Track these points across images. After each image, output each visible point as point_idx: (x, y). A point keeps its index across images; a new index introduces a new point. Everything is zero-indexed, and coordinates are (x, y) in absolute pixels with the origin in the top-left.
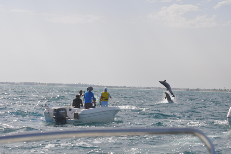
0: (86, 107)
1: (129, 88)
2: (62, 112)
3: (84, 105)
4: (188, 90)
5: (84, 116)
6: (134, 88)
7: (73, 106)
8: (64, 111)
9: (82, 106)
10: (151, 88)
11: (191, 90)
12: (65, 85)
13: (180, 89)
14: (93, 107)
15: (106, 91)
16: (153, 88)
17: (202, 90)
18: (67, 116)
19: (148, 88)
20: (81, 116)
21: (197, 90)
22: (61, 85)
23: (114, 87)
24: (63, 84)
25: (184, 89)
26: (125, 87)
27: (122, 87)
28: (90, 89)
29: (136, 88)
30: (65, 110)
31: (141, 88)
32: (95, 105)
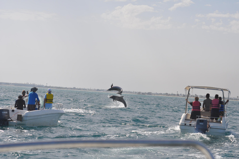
0: (29, 109)
1: (79, 89)
2: (5, 113)
3: (27, 106)
4: (139, 93)
5: (28, 118)
6: (83, 89)
7: (15, 107)
8: (7, 113)
9: (25, 107)
10: (101, 90)
11: (143, 94)
12: (13, 84)
13: (131, 92)
14: (36, 109)
15: (50, 92)
16: (103, 90)
17: (154, 94)
18: (9, 118)
19: (98, 90)
20: (24, 118)
21: (149, 93)
22: (8, 84)
23: (63, 88)
24: (10, 84)
25: (136, 93)
26: (74, 88)
27: (71, 89)
28: (34, 90)
29: (86, 90)
30: (8, 111)
31: (91, 90)
32: (39, 107)
